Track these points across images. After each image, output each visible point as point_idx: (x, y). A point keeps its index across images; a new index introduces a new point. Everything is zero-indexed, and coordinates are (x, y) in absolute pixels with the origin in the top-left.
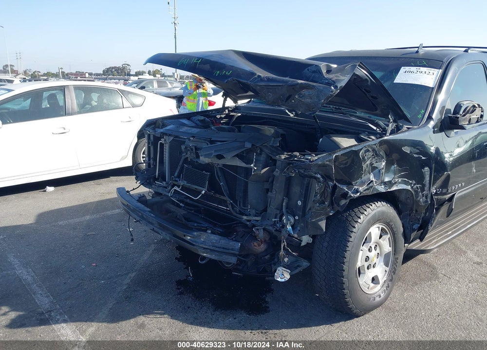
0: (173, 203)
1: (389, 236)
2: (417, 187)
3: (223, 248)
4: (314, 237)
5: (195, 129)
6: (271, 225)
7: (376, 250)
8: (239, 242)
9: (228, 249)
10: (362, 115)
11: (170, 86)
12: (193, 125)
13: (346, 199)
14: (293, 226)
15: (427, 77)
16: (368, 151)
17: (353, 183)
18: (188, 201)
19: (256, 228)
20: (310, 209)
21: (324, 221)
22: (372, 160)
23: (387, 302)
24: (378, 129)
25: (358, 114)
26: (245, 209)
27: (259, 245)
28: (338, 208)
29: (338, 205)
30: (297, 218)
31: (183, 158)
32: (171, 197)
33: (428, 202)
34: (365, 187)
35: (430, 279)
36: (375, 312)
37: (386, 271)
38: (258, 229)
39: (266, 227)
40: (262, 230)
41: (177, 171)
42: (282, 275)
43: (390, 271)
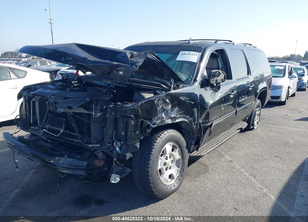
0: (44, 140)
1: (178, 149)
2: (191, 120)
3: (76, 166)
4: (133, 153)
5: (55, 91)
6: (107, 149)
7: (170, 158)
8: (86, 161)
9: (79, 167)
10: (159, 79)
11: (49, 64)
12: (56, 88)
13: (149, 129)
14: (120, 148)
15: (193, 57)
16: (159, 100)
17: (153, 119)
18: (53, 138)
19: (97, 151)
20: (129, 137)
21: (139, 143)
22: (163, 105)
23: (180, 189)
24: (167, 88)
25: (156, 79)
26: (90, 140)
27: (100, 162)
28: (145, 135)
29: (146, 133)
30: (122, 142)
31: (48, 110)
32: (41, 136)
33: (198, 128)
34: (160, 121)
35: (204, 173)
36: (172, 196)
37: (178, 171)
38: (98, 152)
39: (104, 150)
40: (101, 153)
41: (45, 119)
42: (115, 179)
43: (181, 170)
